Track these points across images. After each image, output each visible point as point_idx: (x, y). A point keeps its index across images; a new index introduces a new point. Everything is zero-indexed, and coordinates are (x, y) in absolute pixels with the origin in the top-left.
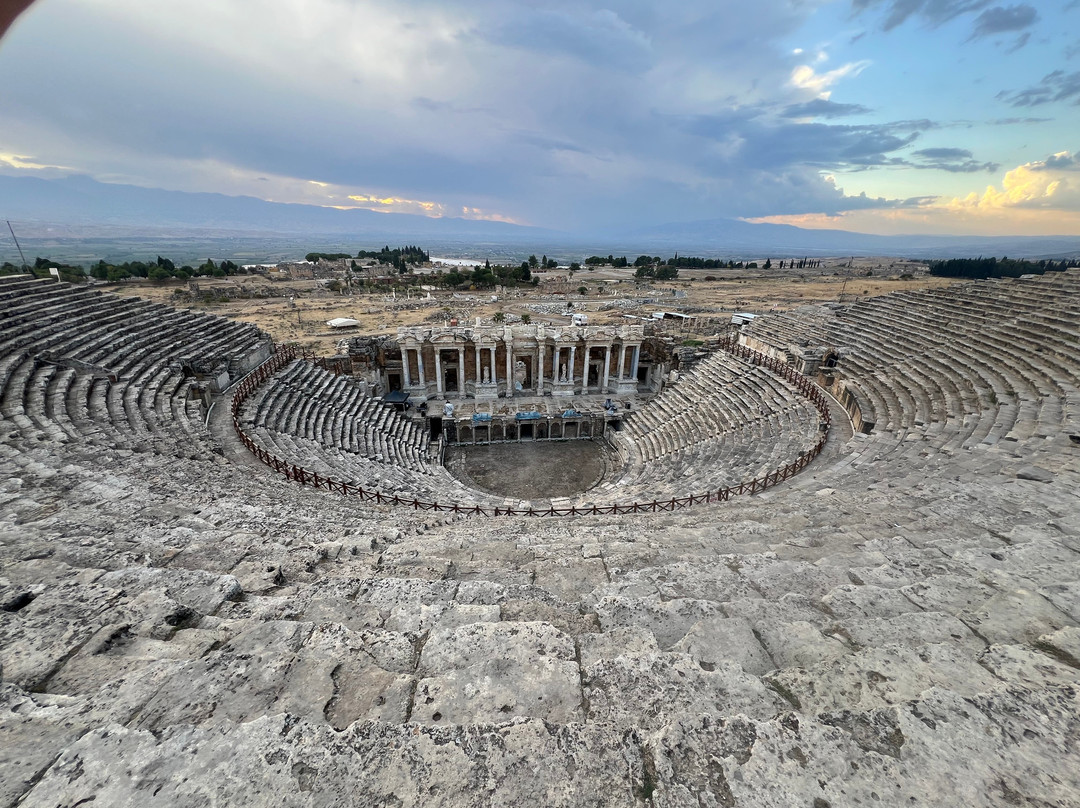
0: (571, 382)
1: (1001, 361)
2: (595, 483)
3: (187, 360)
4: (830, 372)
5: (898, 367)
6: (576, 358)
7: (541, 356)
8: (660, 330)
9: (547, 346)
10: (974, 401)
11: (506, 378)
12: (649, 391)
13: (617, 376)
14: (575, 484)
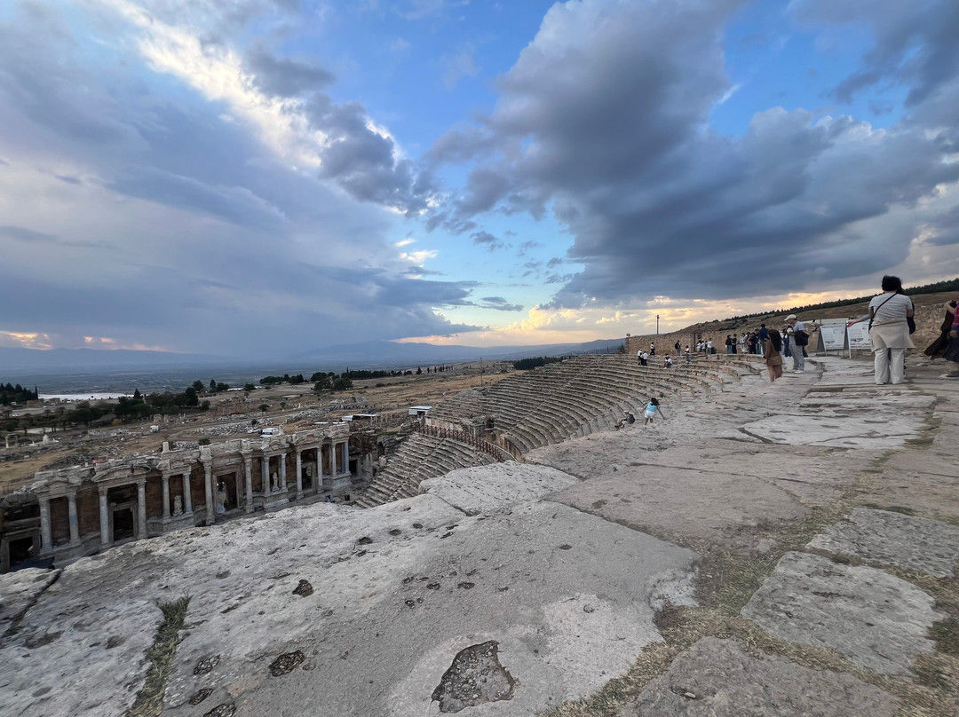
0: (285, 489)
1: (572, 405)
4: (492, 431)
5: (528, 419)
6: (287, 465)
7: (248, 469)
9: (253, 458)
10: (570, 427)
11: (205, 504)
12: (362, 480)
13: (330, 474)
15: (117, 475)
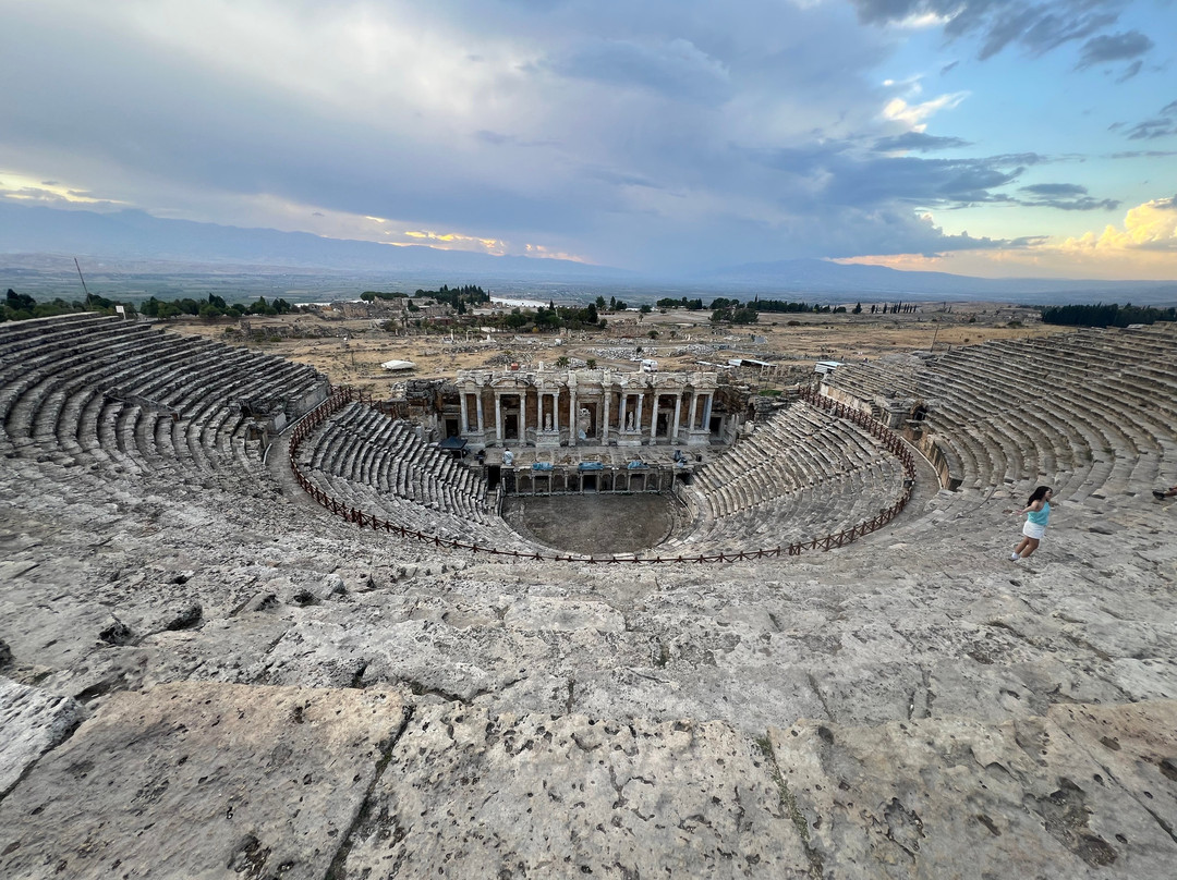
0: (639, 431)
1: (1102, 417)
2: (661, 540)
3: (245, 400)
4: (918, 425)
5: (992, 421)
6: (643, 407)
7: (607, 403)
8: (735, 378)
9: (613, 393)
10: (1069, 458)
11: (568, 426)
12: (723, 443)
13: (688, 426)
14: (639, 540)
15: (506, 384)
